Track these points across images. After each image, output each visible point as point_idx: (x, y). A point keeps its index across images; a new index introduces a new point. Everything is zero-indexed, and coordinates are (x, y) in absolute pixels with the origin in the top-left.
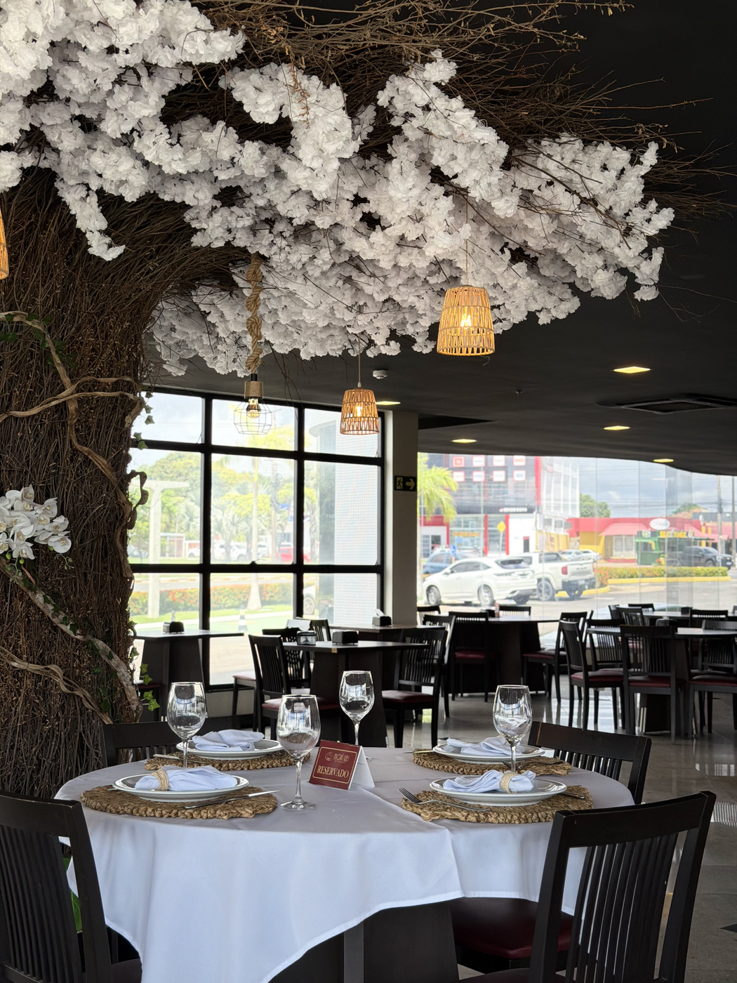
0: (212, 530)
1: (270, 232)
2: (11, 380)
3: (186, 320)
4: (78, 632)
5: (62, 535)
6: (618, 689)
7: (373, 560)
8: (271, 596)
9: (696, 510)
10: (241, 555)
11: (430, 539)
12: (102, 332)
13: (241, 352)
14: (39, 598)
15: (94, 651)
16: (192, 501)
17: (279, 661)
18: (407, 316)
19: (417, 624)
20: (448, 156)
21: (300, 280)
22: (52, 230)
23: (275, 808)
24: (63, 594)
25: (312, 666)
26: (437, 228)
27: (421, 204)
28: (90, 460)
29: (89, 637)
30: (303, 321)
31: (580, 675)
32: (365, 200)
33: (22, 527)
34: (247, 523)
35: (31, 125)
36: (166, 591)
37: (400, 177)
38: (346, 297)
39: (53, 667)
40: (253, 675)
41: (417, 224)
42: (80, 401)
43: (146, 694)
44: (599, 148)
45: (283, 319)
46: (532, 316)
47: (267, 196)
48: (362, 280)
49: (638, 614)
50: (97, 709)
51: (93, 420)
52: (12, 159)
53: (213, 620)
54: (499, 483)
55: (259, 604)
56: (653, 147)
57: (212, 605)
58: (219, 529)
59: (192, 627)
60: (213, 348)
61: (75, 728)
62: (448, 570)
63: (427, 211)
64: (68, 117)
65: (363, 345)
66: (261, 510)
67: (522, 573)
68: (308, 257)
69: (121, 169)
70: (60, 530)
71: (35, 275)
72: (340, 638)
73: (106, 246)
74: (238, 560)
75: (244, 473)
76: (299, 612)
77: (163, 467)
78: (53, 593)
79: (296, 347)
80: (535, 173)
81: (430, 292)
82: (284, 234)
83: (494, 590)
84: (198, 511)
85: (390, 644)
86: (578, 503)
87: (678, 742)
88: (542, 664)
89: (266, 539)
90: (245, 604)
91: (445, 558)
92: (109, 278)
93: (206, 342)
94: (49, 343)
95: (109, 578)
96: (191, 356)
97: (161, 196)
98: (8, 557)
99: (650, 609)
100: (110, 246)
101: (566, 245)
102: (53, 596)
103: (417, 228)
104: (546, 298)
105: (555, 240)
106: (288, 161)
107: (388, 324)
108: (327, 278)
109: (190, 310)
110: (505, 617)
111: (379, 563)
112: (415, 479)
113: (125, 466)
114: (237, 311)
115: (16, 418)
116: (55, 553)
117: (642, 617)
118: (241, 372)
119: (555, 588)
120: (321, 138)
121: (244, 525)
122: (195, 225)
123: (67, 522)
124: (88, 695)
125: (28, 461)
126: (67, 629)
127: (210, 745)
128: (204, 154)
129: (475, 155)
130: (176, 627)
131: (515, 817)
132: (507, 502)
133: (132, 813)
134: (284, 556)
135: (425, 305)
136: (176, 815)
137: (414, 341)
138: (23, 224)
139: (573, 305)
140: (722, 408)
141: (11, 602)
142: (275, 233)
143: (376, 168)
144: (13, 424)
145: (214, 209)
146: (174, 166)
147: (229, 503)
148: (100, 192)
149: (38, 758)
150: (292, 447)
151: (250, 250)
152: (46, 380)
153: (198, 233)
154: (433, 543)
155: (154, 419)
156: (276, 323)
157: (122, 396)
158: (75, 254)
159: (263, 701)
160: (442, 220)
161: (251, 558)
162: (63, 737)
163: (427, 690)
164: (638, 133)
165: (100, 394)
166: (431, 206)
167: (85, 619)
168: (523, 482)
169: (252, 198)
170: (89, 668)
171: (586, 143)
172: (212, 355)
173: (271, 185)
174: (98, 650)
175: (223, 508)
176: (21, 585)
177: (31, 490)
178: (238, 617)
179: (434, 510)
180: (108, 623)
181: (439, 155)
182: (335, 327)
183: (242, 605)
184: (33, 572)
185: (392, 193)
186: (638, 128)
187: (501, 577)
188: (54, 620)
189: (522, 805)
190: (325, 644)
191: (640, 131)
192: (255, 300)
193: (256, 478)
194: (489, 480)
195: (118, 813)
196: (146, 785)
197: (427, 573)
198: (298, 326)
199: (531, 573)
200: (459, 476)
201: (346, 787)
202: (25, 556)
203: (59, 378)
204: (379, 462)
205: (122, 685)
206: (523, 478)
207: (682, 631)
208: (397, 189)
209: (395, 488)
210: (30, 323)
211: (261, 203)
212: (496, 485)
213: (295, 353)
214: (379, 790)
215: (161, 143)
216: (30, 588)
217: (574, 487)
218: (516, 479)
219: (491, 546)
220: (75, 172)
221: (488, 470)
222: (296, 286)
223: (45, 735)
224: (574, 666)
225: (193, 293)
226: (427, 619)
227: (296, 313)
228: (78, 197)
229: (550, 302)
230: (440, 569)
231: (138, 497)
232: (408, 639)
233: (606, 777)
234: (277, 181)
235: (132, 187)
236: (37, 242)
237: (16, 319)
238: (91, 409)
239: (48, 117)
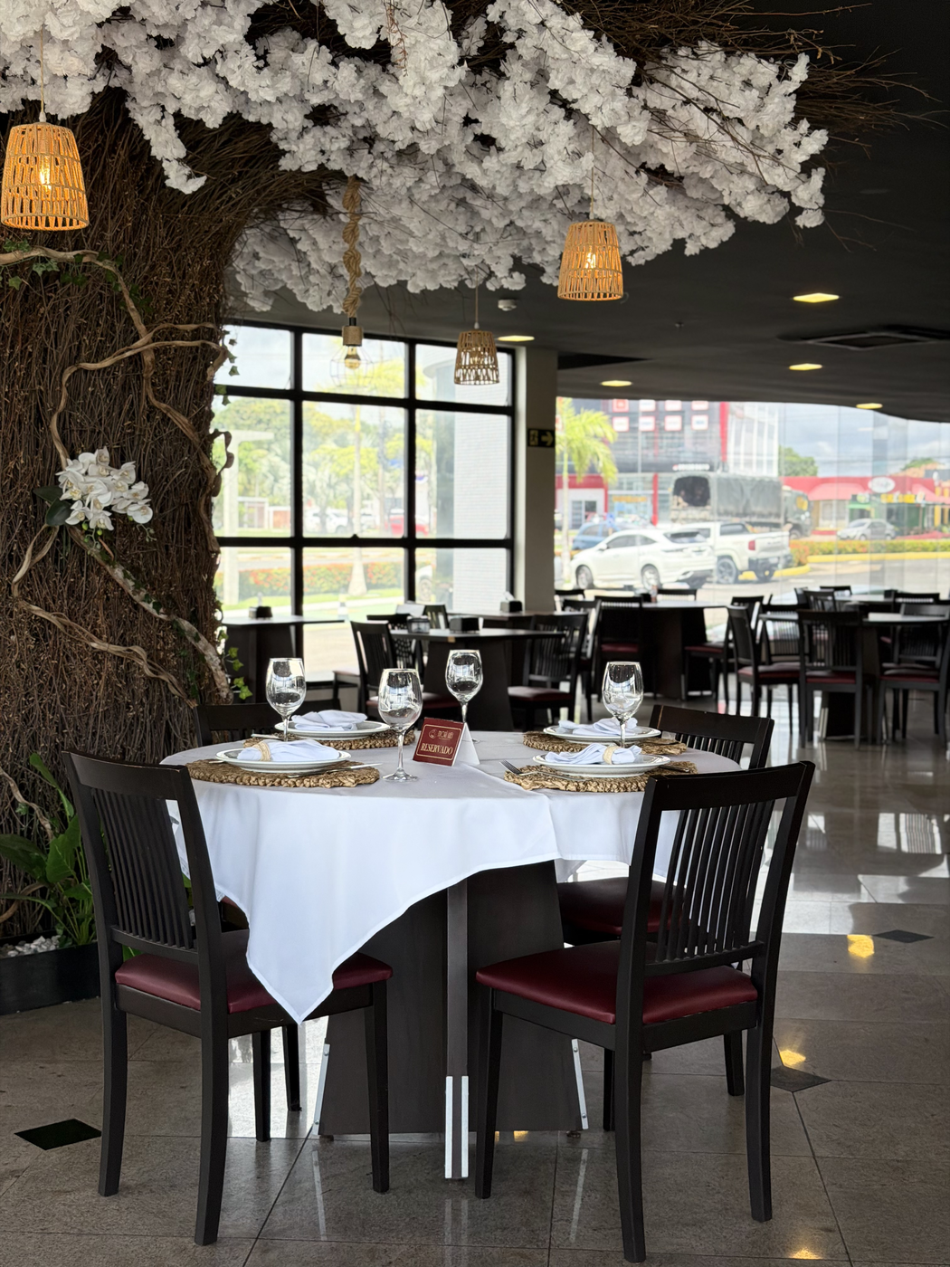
0: (305, 494)
1: (370, 153)
2: (79, 328)
3: (271, 246)
4: (161, 610)
5: (142, 503)
6: (795, 688)
7: (501, 534)
8: (379, 579)
9: (930, 466)
10: (340, 527)
11: (583, 506)
12: (179, 269)
13: (337, 283)
14: (118, 573)
15: (179, 632)
16: (277, 455)
17: (386, 654)
18: (534, 241)
19: (555, 609)
20: (566, 80)
21: (405, 204)
22: (122, 153)
23: (377, 779)
24: (143, 569)
25: (425, 659)
26: (556, 157)
27: (538, 129)
28: (169, 419)
29: (174, 617)
30: (411, 250)
31: (749, 671)
32: (476, 121)
33: (99, 495)
34: (348, 484)
35: (103, 46)
36: (246, 571)
37: (513, 103)
38: (459, 222)
39: (136, 649)
40: (357, 671)
41: (534, 150)
42: (156, 351)
43: (236, 680)
44: (742, 61)
45: (386, 248)
46: (679, 244)
47: (365, 114)
48: (478, 203)
49: (830, 598)
50: (185, 696)
51: (172, 372)
52: (83, 84)
53: (306, 607)
54: (673, 432)
55: (363, 587)
56: (804, 60)
57: (306, 589)
58: (312, 492)
59: (282, 612)
60: (304, 279)
61: (161, 715)
62: (603, 545)
63: (546, 137)
64: (143, 37)
65: (484, 275)
66: (365, 468)
67: (697, 549)
68: (413, 180)
69: (203, 94)
70: (140, 498)
71: (104, 206)
72: (459, 625)
73: (185, 178)
74: (336, 532)
75: (342, 420)
76: (411, 595)
77: (238, 412)
78: (133, 567)
79: (403, 278)
80: (667, 92)
81: (559, 215)
82: (385, 155)
83: (661, 570)
84: (286, 470)
85: (521, 632)
86: (775, 458)
87: (862, 748)
88: (707, 659)
89: (372, 505)
90: (346, 587)
91: (600, 530)
92: (186, 208)
93: (296, 272)
94: (123, 287)
95: (193, 552)
96: (278, 287)
97: (245, 116)
98: (84, 527)
99: (847, 592)
100: (189, 177)
101: (709, 168)
102: (133, 570)
103: (534, 155)
104: (695, 223)
105: (696, 163)
106: (388, 83)
107: (510, 252)
108: (437, 201)
109: (277, 234)
110: (664, 602)
111: (509, 537)
112: (553, 432)
113: (208, 425)
114: (332, 239)
115: (86, 371)
116: (134, 523)
117: (834, 601)
118: (338, 307)
119: (740, 567)
120: (423, 65)
121: (343, 487)
122: (283, 146)
123: (147, 489)
124: (174, 680)
125: (100, 420)
126: (149, 607)
127: (309, 723)
128: (294, 76)
129: (595, 80)
130: (263, 612)
131: (614, 786)
132: (683, 457)
133: (235, 782)
134: (395, 528)
135: (553, 231)
136: (280, 783)
137: (542, 271)
138: (89, 148)
139: (726, 231)
140: (933, 342)
141: (87, 577)
142: (375, 154)
143: (488, 85)
144: (83, 377)
145: (305, 129)
146: (261, 93)
147: (324, 459)
148: (178, 115)
149: (122, 747)
150: (401, 393)
151: (347, 174)
152: (119, 327)
153: (287, 155)
154: (587, 510)
155: (239, 370)
156: (378, 252)
157: (204, 345)
158: (148, 180)
159: (367, 698)
160: (561, 148)
161: (352, 529)
162: (148, 724)
163: (565, 687)
164: (789, 40)
165: (180, 343)
166: (550, 131)
167: (169, 596)
168: (704, 432)
169: (349, 117)
170: (174, 651)
171: (729, 54)
172: (301, 287)
173: (370, 105)
174: (183, 631)
175: (316, 465)
176: (98, 558)
177: (105, 452)
178: (337, 604)
179: (586, 468)
180: (194, 601)
181: (556, 78)
182: (448, 256)
183: (342, 590)
184: (111, 544)
185: (504, 120)
186: (790, 34)
187: (670, 554)
188: (134, 597)
189: (625, 776)
190: (442, 632)
191: (792, 39)
192: (353, 231)
193: (358, 427)
194: (660, 428)
195: (222, 782)
196: (248, 756)
197: (577, 549)
198: (404, 255)
199: (709, 549)
200: (622, 424)
201: (449, 763)
202: (103, 526)
203: (133, 325)
204: (510, 411)
205: (210, 670)
206: (704, 426)
207: (874, 617)
208: (510, 117)
209: (528, 444)
210: (101, 264)
211: (358, 122)
212: (670, 435)
213: (402, 285)
214: (483, 766)
215: (247, 66)
216: (108, 562)
217: (771, 437)
218: (696, 427)
219: (661, 514)
220: (149, 93)
221: (659, 415)
222: (400, 210)
223: (128, 722)
224: (742, 660)
225: (280, 217)
226: (566, 604)
227: (401, 242)
228: (152, 120)
229: (699, 228)
230: (594, 544)
231: (223, 461)
232: (542, 627)
233: (721, 757)
234: (376, 100)
235: (214, 113)
236: (104, 167)
237: (86, 259)
238: (169, 359)
239: (121, 38)
